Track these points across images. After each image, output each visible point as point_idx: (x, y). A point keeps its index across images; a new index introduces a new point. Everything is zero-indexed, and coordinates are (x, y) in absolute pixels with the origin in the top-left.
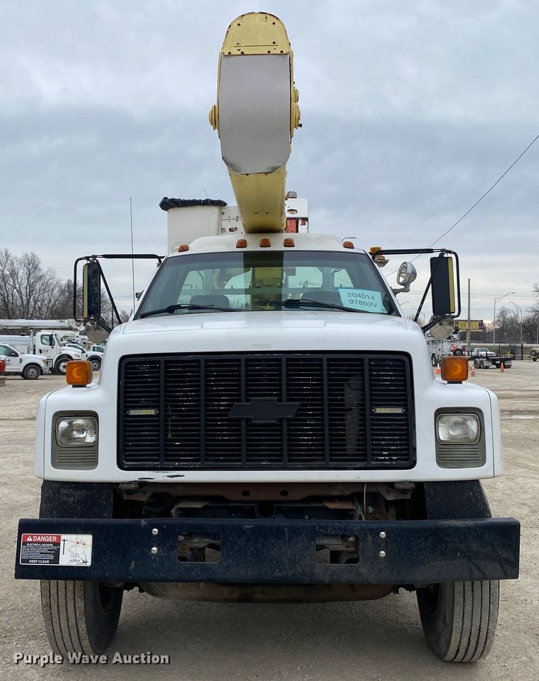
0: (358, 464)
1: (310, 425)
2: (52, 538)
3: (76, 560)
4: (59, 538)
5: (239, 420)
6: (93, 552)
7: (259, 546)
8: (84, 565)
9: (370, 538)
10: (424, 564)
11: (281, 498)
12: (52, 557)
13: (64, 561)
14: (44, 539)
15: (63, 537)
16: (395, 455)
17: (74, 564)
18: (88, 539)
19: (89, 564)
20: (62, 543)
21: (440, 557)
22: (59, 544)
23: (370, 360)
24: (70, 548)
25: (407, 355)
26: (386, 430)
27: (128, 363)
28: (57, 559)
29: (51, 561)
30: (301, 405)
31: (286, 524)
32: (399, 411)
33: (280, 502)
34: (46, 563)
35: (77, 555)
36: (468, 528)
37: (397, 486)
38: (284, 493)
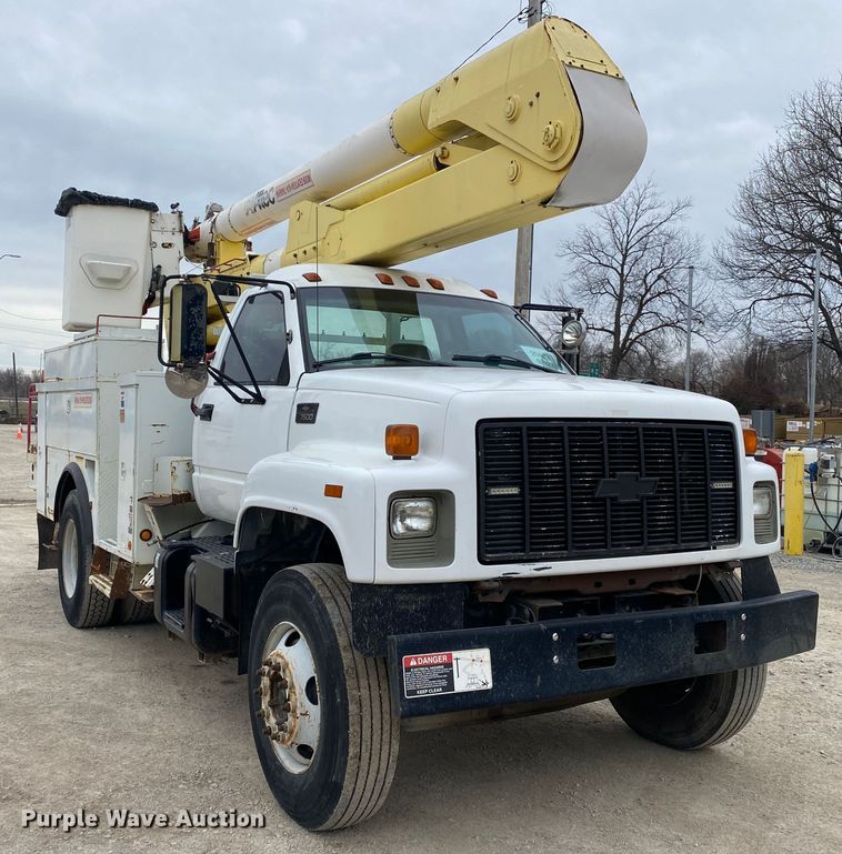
0: (702, 545)
1: (665, 503)
2: (440, 657)
3: (473, 684)
4: (450, 657)
5: (604, 499)
6: (493, 670)
7: (650, 643)
8: (484, 688)
9: (734, 622)
11: (629, 587)
12: (444, 683)
13: (461, 686)
14: (431, 660)
15: (455, 654)
16: (727, 533)
17: (473, 688)
18: (485, 654)
19: (490, 686)
20: (454, 662)
22: (451, 665)
23: (709, 431)
24: (465, 668)
26: (721, 506)
27: (486, 430)
28: (451, 685)
29: (444, 689)
30: (661, 481)
31: (670, 614)
33: (627, 592)
34: (438, 692)
35: (474, 676)
38: (632, 582)
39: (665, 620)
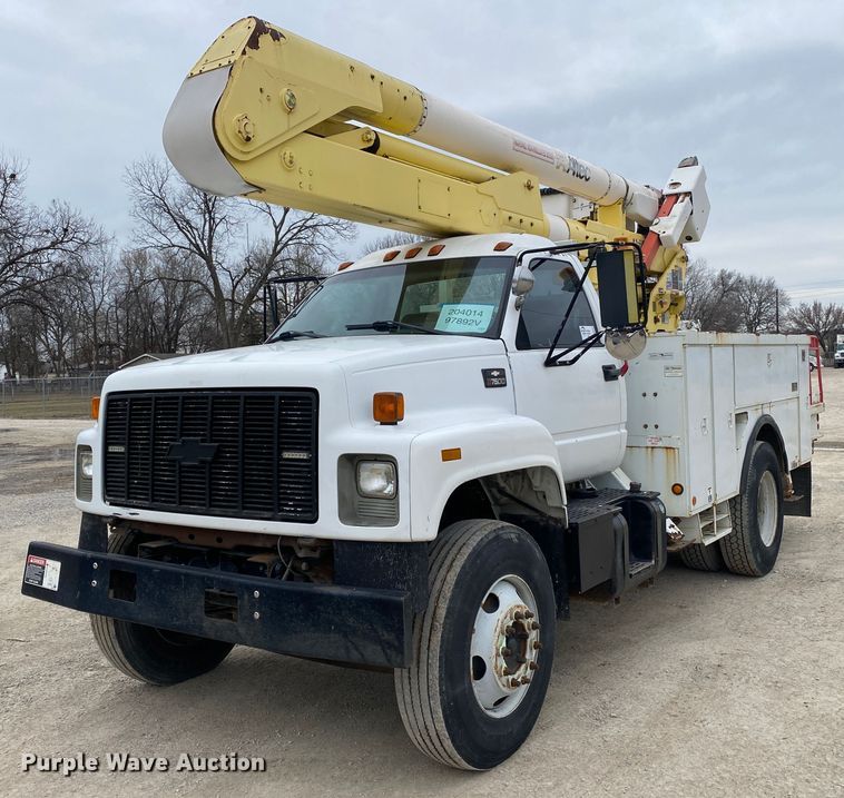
0: (267, 514)
1: (228, 469)
3: (50, 584)
5: (175, 461)
6: (60, 578)
8: (54, 589)
9: (246, 597)
10: (296, 632)
12: (40, 579)
15: (48, 561)
16: (299, 506)
17: (50, 588)
20: (46, 566)
21: (312, 629)
23: (281, 398)
25: (315, 392)
26: (291, 477)
27: (109, 401)
28: (42, 581)
29: (39, 582)
30: (220, 447)
31: (184, 571)
32: (303, 456)
34: (36, 583)
35: (52, 579)
36: (342, 597)
37: (301, 542)
38: (219, 540)
39: (177, 575)
